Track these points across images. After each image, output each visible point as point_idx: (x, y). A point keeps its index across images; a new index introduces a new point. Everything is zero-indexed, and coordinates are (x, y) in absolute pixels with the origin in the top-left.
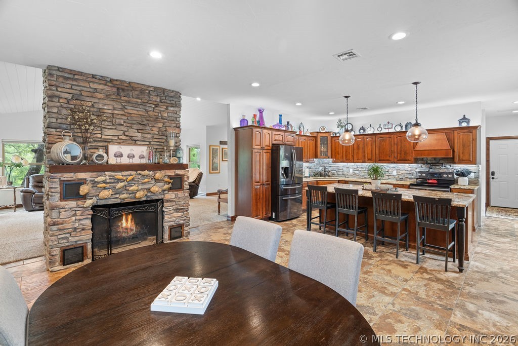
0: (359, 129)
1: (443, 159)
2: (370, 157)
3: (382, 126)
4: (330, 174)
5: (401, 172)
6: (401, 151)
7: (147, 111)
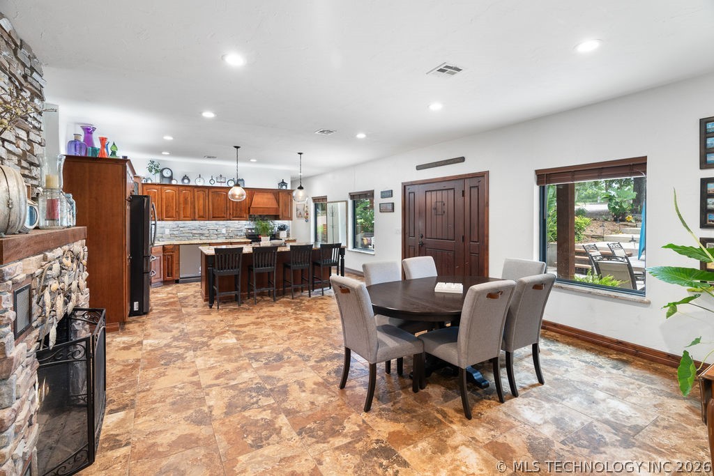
0: (182, 177)
1: (267, 216)
2: (201, 214)
3: (215, 179)
5: (231, 229)
6: (236, 207)
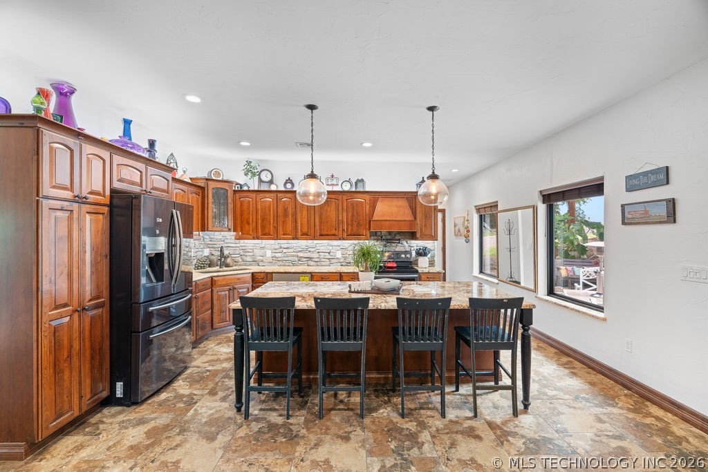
0: (285, 181)
2: (305, 230)
4: (229, 260)
6: (352, 221)
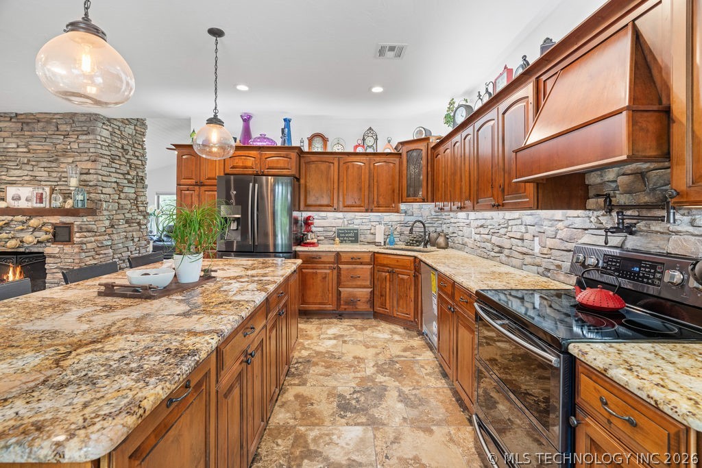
7: (55, 145)
